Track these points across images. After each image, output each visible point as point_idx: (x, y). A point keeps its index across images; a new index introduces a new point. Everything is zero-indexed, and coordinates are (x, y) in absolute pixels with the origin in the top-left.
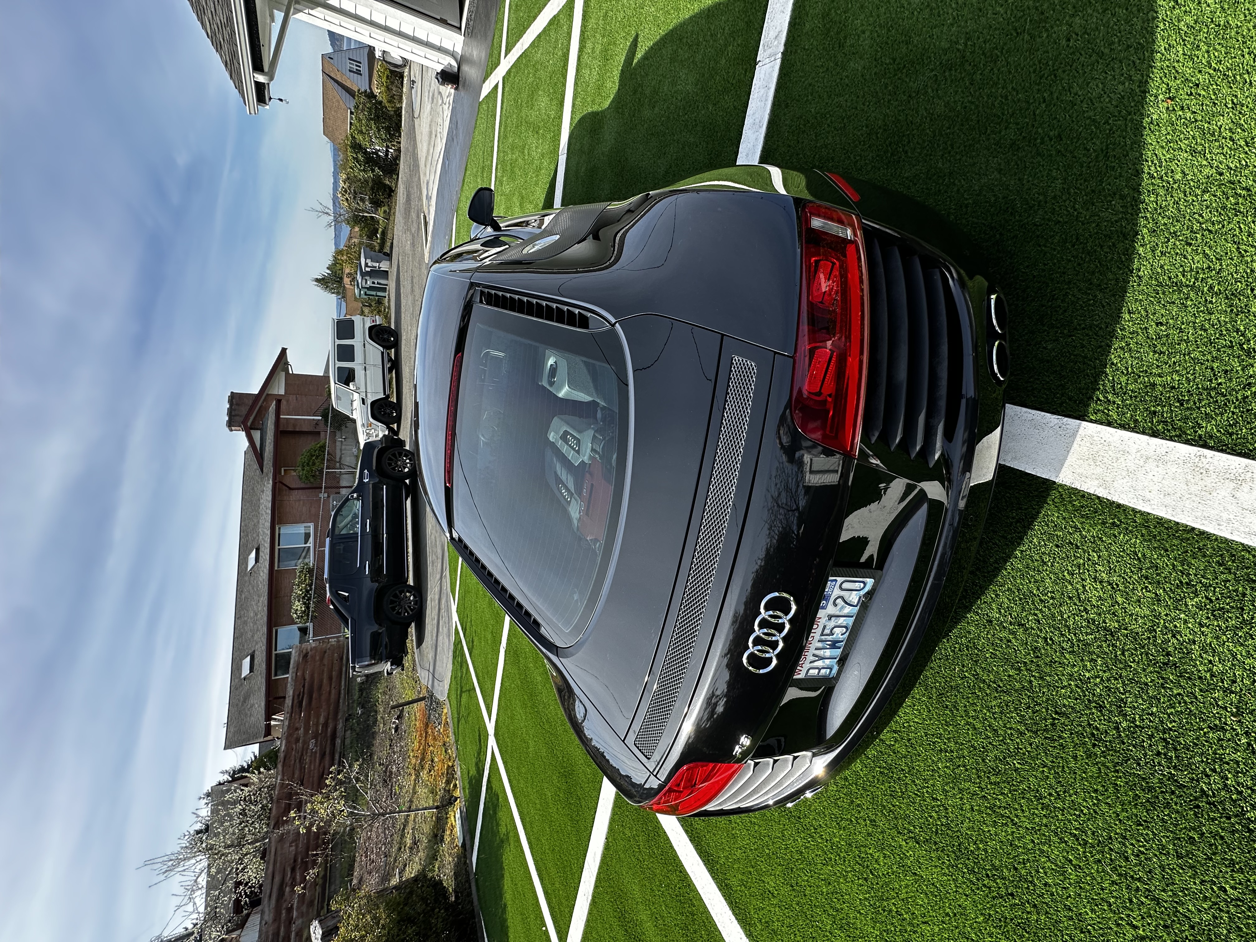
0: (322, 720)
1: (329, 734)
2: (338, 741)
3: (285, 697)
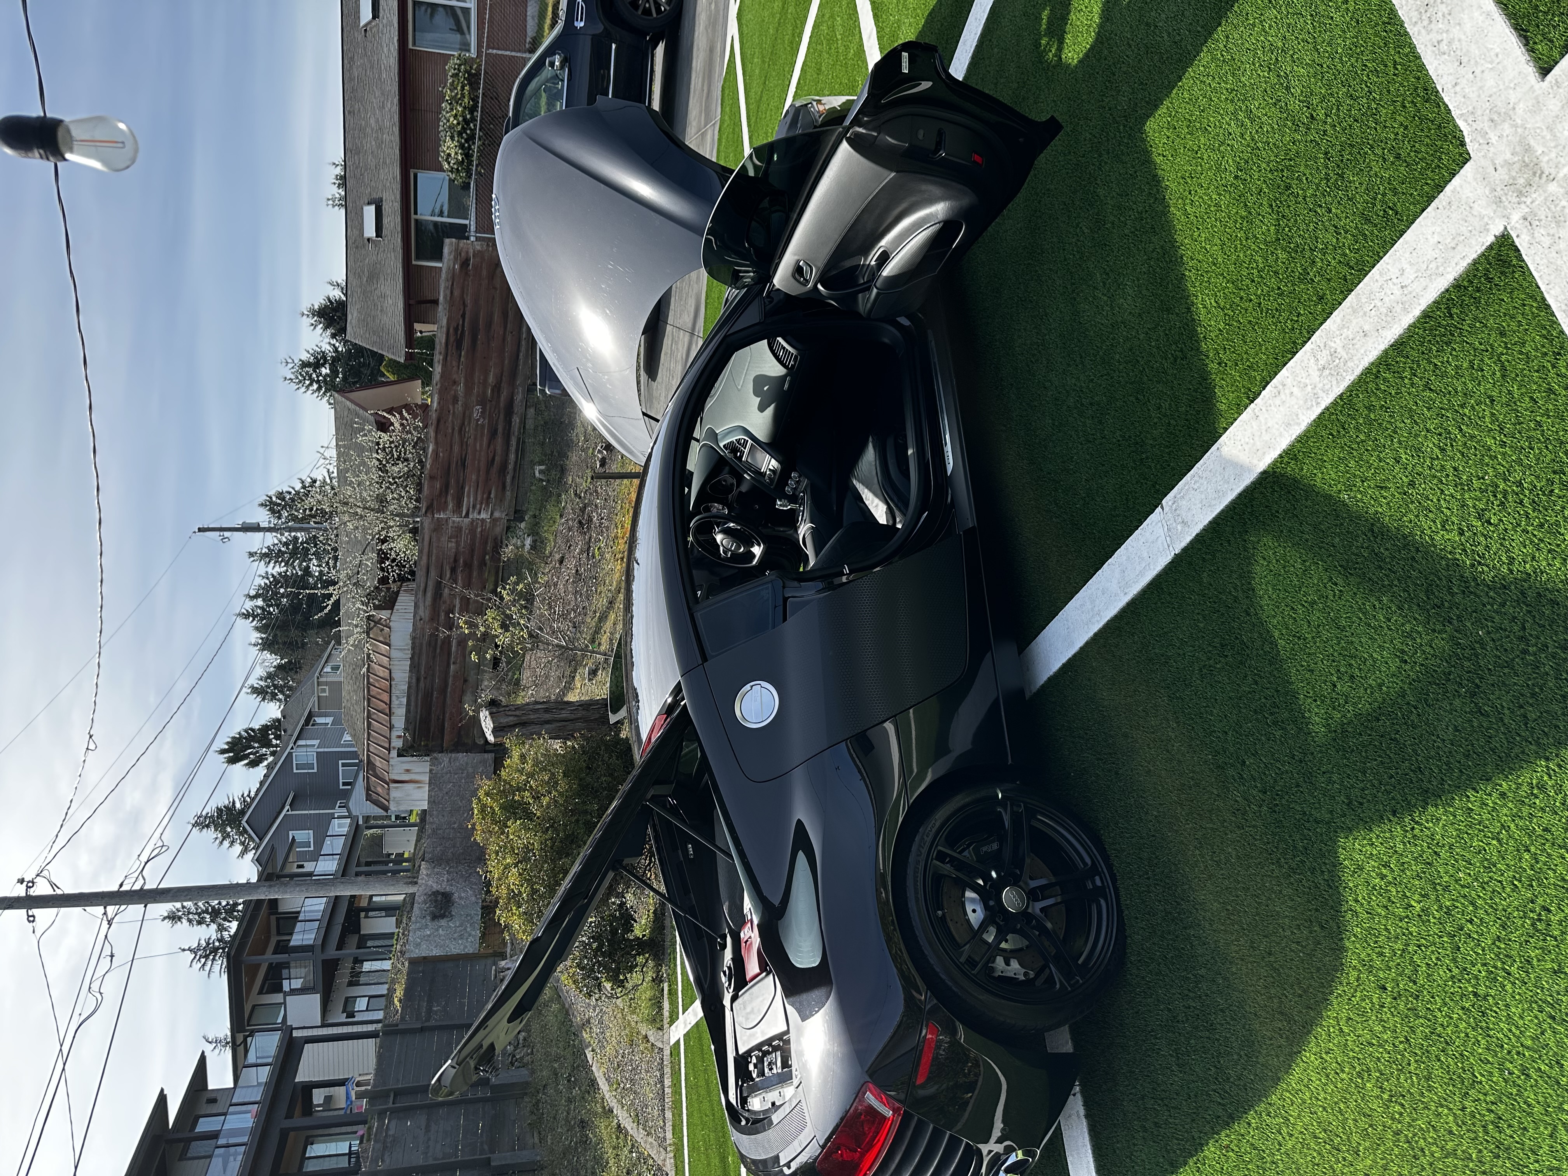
0: (491, 379)
1: (502, 405)
2: (516, 420)
3: (436, 302)
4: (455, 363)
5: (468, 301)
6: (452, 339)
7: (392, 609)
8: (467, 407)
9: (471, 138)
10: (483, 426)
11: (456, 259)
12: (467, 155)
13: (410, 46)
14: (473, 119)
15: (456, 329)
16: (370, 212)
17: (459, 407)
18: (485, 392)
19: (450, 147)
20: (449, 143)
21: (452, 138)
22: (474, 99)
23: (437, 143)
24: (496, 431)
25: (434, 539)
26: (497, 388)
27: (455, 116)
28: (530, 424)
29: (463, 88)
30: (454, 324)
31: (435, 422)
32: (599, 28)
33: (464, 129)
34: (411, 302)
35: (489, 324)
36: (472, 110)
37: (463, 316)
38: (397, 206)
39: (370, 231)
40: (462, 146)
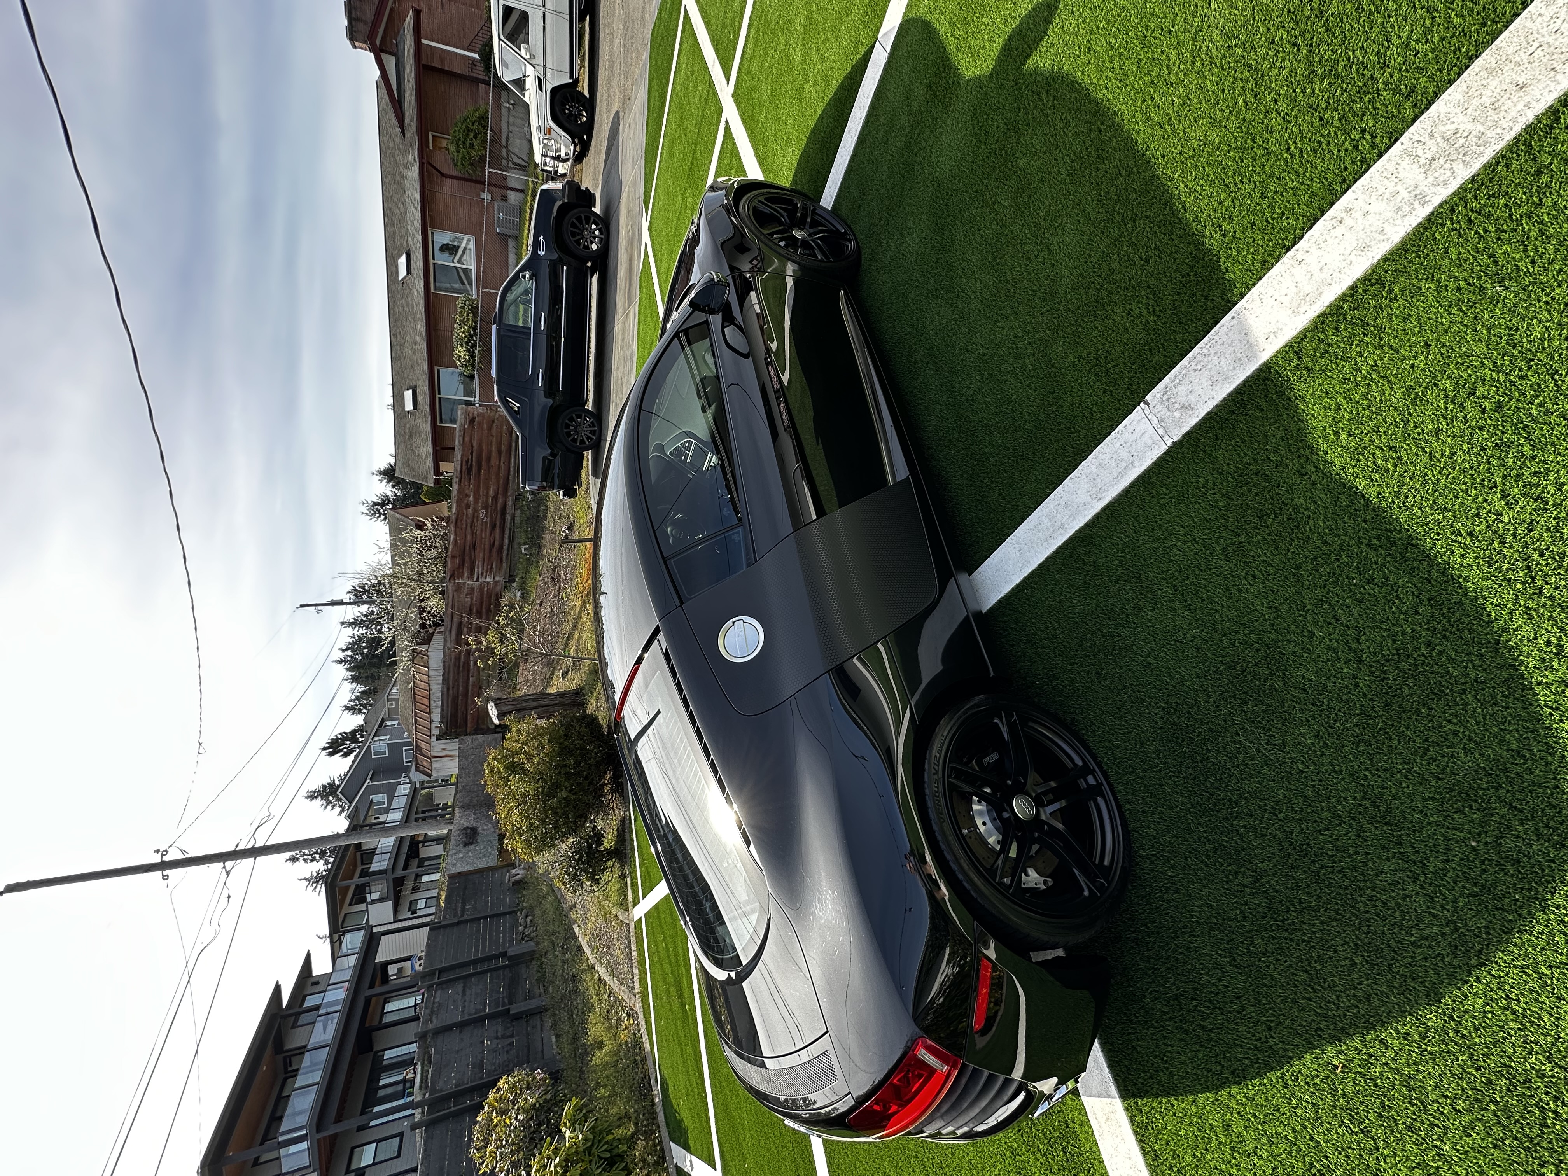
0: (491, 493)
1: (499, 509)
2: (508, 518)
3: (453, 449)
4: (467, 483)
5: (475, 444)
6: (464, 468)
7: (429, 644)
8: (475, 511)
9: (474, 346)
10: (486, 522)
11: (466, 418)
12: (472, 356)
13: (432, 291)
14: (475, 334)
15: (467, 462)
16: (408, 394)
17: (470, 511)
18: (487, 501)
19: (460, 351)
20: (460, 349)
21: (462, 345)
22: (476, 322)
23: (453, 349)
24: (495, 525)
25: (456, 596)
26: (495, 498)
27: (463, 332)
28: (518, 520)
29: (468, 315)
30: (465, 459)
31: (454, 521)
32: (555, 256)
33: (469, 341)
34: (438, 448)
35: (489, 459)
36: (475, 329)
37: (472, 454)
38: (427, 389)
39: (409, 406)
40: (468, 351)
